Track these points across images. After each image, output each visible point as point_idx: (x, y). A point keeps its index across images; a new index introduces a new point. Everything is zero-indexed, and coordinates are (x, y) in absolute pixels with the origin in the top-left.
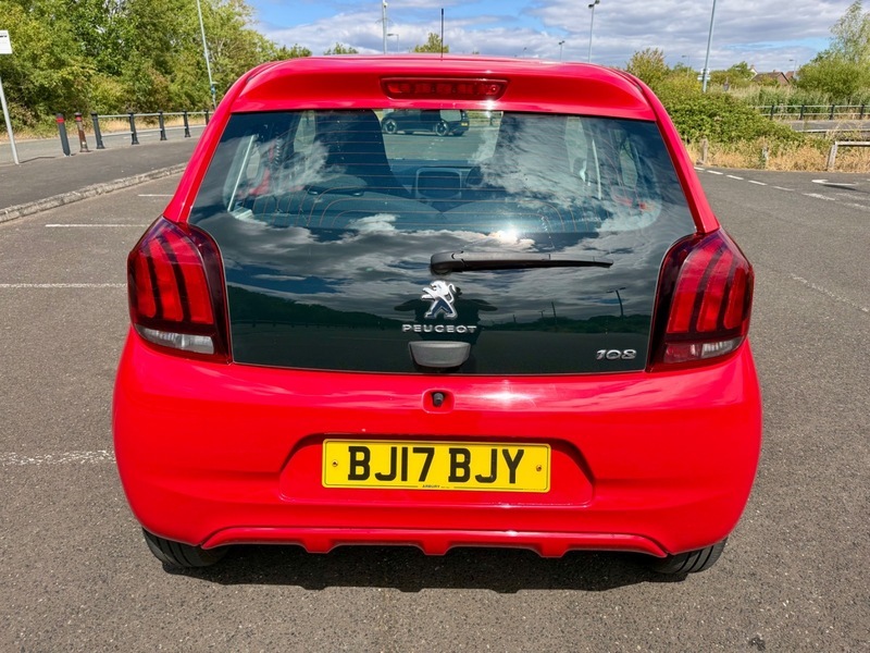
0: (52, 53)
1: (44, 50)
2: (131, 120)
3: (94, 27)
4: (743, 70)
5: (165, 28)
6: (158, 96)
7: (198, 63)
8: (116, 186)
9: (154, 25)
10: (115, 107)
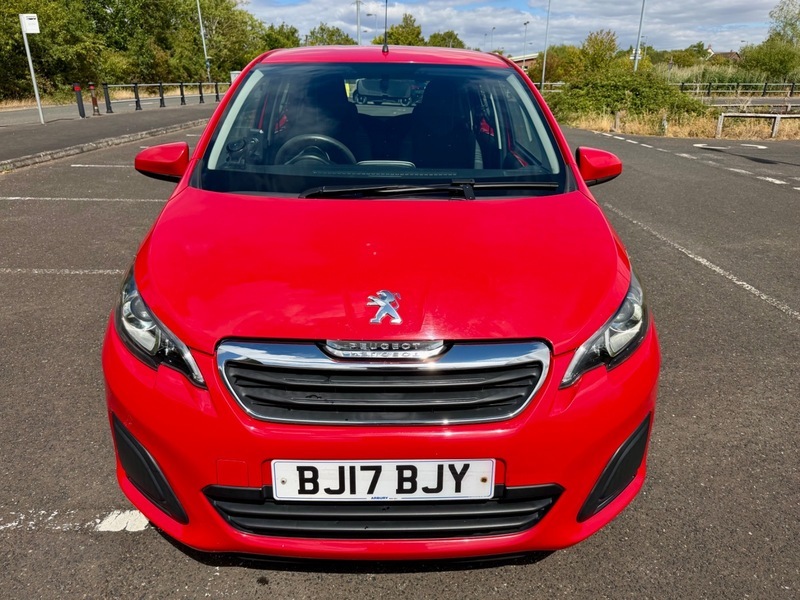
0: (68, 30)
1: (62, 27)
2: (135, 90)
3: (104, 7)
4: (699, 50)
5: (166, 8)
6: (159, 69)
7: (195, 39)
8: (123, 140)
9: (156, 5)
10: (121, 79)
